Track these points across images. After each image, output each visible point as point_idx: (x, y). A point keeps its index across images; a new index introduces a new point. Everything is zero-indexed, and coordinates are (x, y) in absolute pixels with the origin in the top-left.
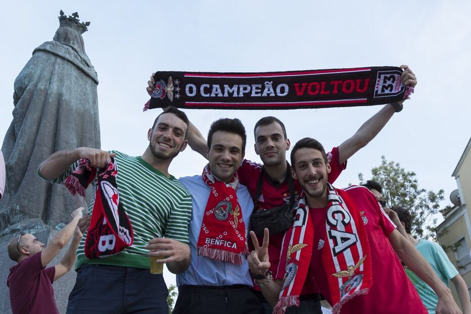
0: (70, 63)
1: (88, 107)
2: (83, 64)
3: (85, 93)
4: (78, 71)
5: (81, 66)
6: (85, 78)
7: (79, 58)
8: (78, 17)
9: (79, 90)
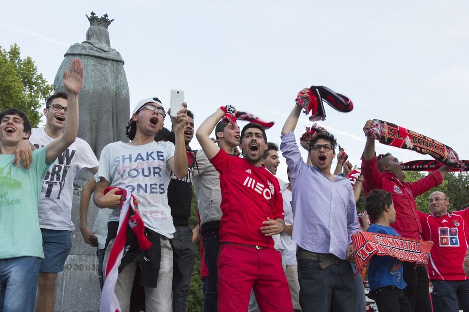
0: (86, 57)
1: (106, 85)
2: (99, 52)
3: (104, 75)
4: (96, 59)
5: (97, 54)
6: (104, 62)
7: (95, 49)
8: (107, 16)
9: (97, 75)
